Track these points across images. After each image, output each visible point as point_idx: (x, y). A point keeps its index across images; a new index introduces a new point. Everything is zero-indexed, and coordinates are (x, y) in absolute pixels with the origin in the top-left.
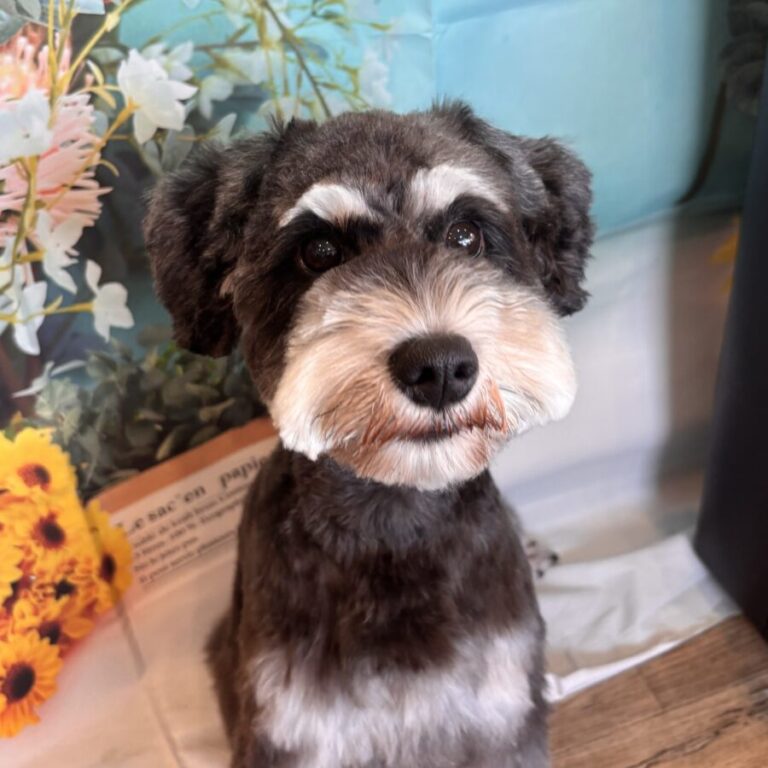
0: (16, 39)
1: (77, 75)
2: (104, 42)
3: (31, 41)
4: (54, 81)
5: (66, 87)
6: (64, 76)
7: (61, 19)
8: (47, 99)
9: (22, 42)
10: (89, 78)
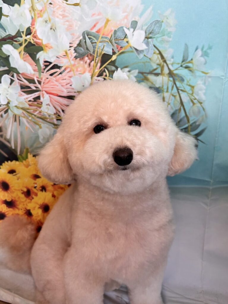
0: (85, 57)
1: (101, 72)
2: (110, 64)
3: (89, 59)
4: (94, 72)
5: (97, 75)
6: (97, 71)
7: (99, 54)
8: (91, 76)
9: (86, 58)
10: (104, 74)
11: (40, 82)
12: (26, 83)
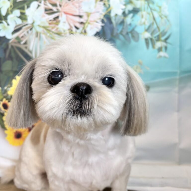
8: (95, 1)
11: (60, 6)
12: (50, 7)
